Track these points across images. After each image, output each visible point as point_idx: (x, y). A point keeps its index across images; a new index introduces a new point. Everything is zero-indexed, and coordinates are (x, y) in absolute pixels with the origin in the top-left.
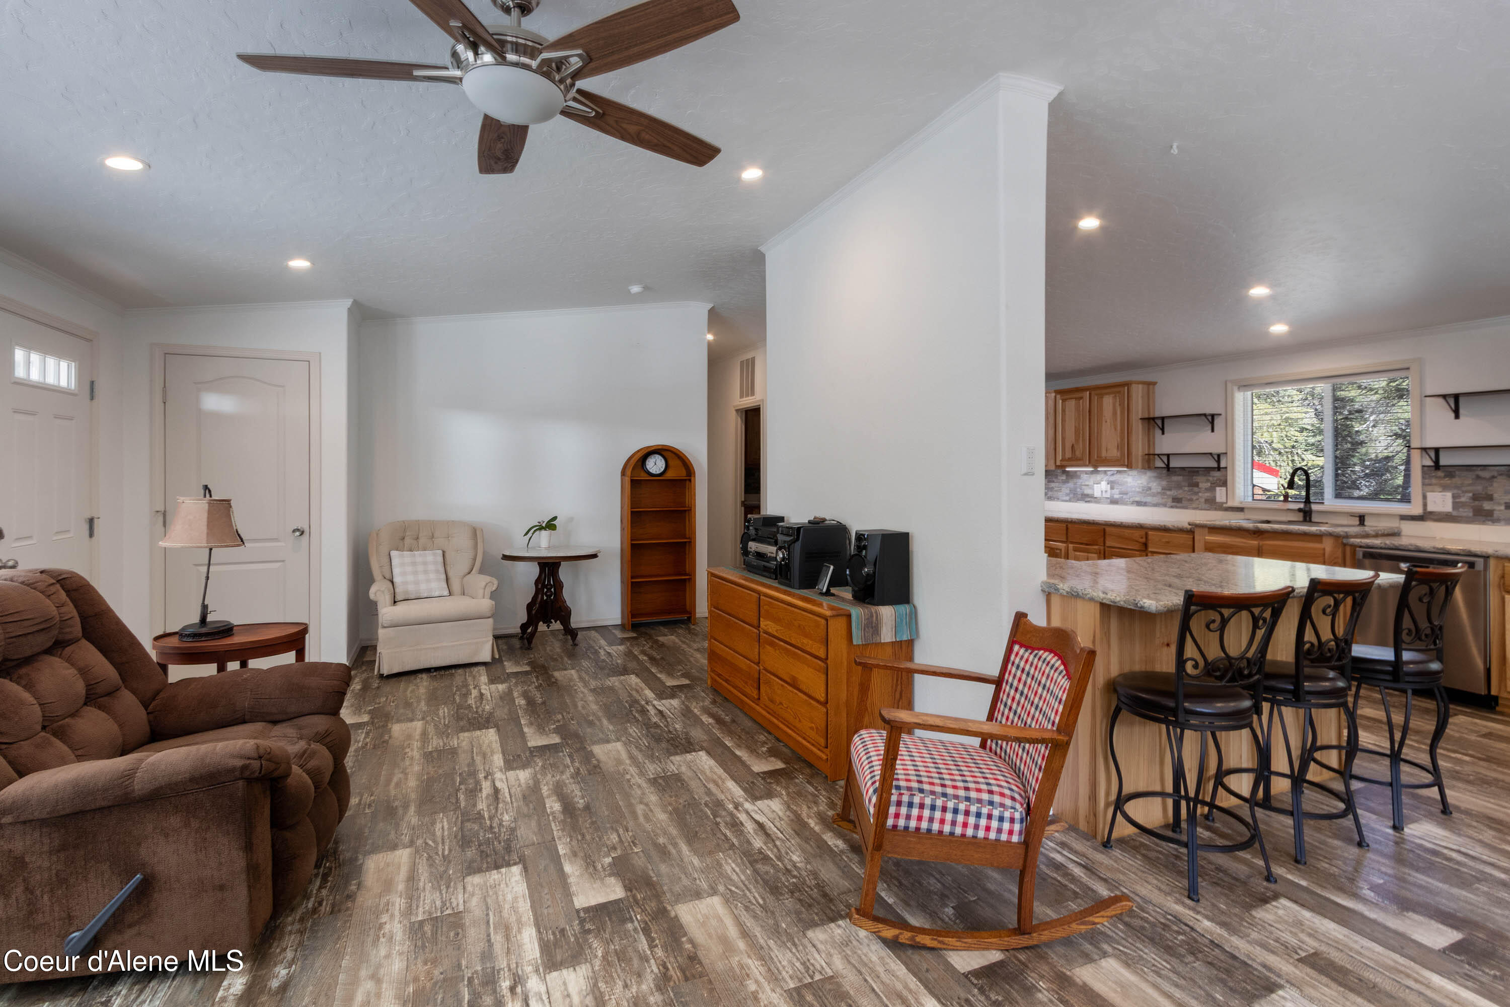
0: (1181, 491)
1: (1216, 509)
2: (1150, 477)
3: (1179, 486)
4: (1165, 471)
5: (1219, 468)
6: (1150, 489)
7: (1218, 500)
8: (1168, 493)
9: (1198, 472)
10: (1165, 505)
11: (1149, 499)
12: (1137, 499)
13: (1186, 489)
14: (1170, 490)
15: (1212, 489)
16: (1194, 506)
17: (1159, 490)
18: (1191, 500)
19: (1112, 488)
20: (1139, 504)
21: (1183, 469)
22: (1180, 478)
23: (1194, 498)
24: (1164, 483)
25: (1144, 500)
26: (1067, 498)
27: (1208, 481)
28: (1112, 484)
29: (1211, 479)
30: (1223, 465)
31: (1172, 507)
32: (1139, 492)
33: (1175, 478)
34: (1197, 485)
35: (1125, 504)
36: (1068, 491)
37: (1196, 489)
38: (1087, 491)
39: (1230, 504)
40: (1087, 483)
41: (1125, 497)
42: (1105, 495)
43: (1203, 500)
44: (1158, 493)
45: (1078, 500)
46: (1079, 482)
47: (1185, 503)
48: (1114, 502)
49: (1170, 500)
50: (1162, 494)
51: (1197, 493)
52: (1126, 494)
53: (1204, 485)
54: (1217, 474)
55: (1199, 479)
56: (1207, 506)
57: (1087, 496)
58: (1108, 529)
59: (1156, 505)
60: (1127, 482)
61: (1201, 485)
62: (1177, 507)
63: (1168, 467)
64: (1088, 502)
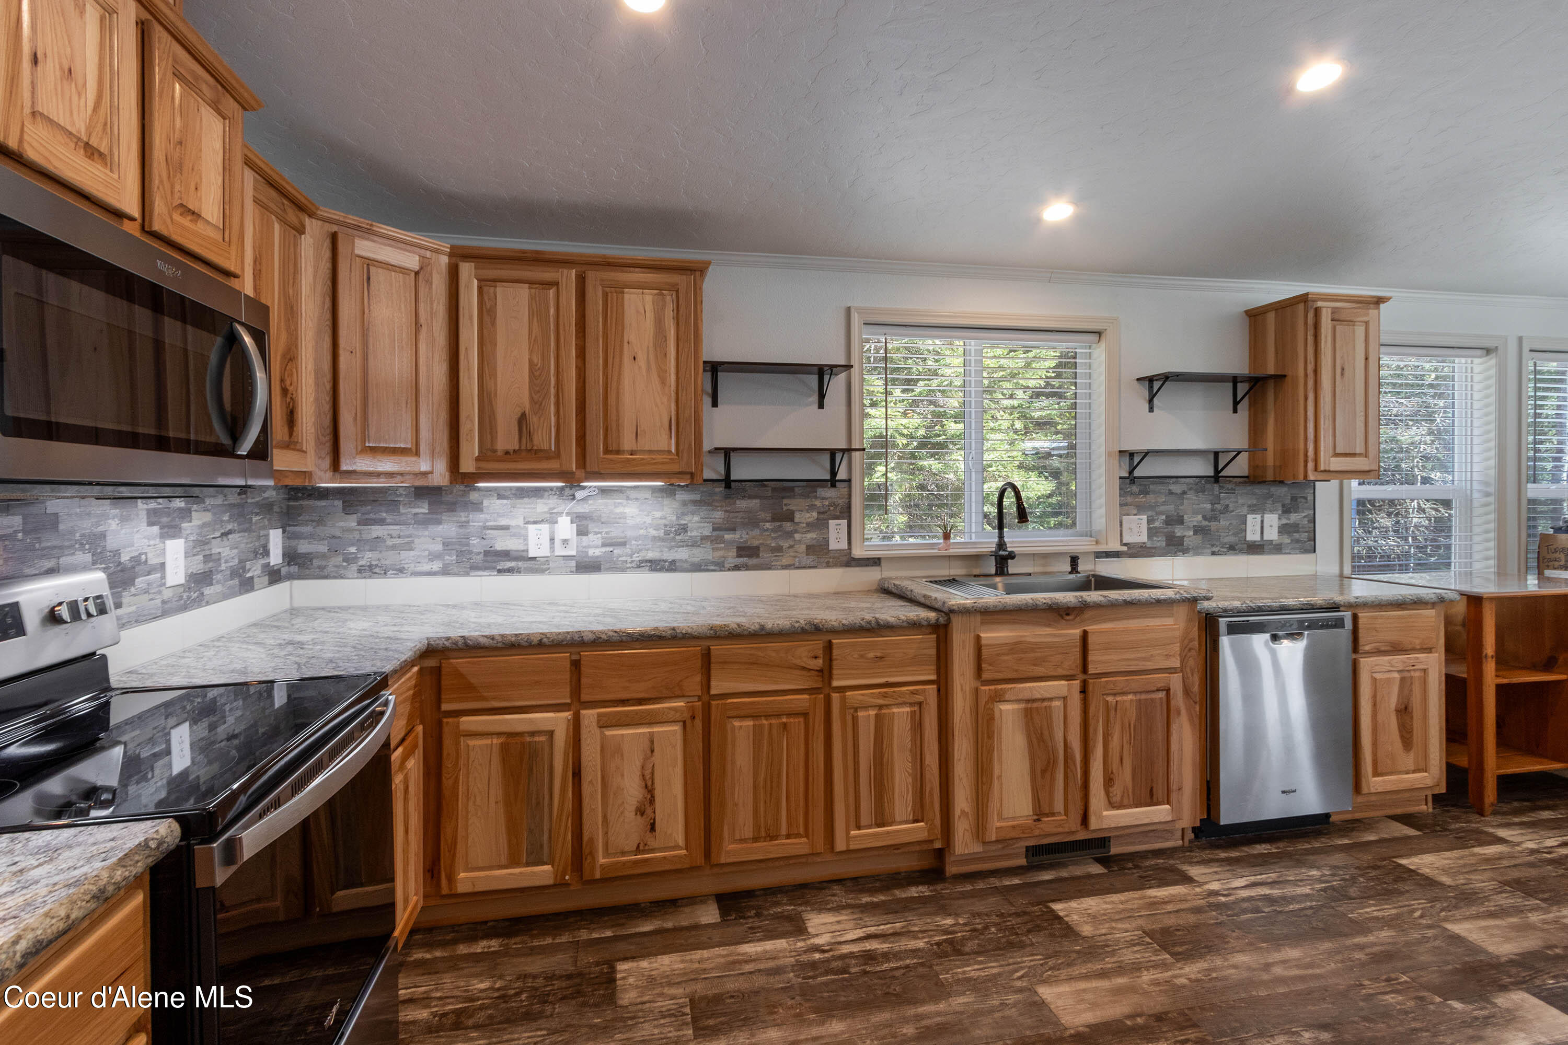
0: (756, 532)
1: (828, 565)
2: (684, 503)
3: (752, 522)
4: (720, 489)
5: (833, 482)
6: (684, 529)
7: (833, 545)
8: (728, 536)
9: (792, 489)
10: (720, 566)
11: (682, 554)
12: (651, 555)
13: (768, 525)
14: (733, 530)
15: (821, 524)
16: (785, 561)
17: (707, 532)
18: (779, 549)
19: (582, 532)
20: (656, 566)
21: (761, 482)
22: (754, 503)
23: (785, 544)
24: (718, 515)
25: (669, 556)
26: (436, 566)
27: (812, 507)
28: (582, 525)
29: (818, 503)
30: (842, 475)
31: (737, 568)
32: (655, 538)
33: (742, 504)
34: (790, 517)
35: (620, 568)
36: (438, 547)
37: (788, 526)
38: (503, 543)
39: (858, 552)
40: (503, 522)
41: (617, 551)
42: (560, 551)
43: (803, 548)
44: (704, 538)
45: (474, 568)
46: (477, 520)
47: (765, 556)
48: (587, 566)
49: (733, 553)
50: (713, 540)
51: (790, 535)
52: (623, 544)
53: (805, 517)
54: (829, 493)
55: (792, 504)
56: (809, 560)
57: (506, 555)
58: (717, 649)
59: (697, 568)
60: (623, 516)
61: (798, 517)
62: (747, 568)
63: (727, 482)
64: (510, 571)
